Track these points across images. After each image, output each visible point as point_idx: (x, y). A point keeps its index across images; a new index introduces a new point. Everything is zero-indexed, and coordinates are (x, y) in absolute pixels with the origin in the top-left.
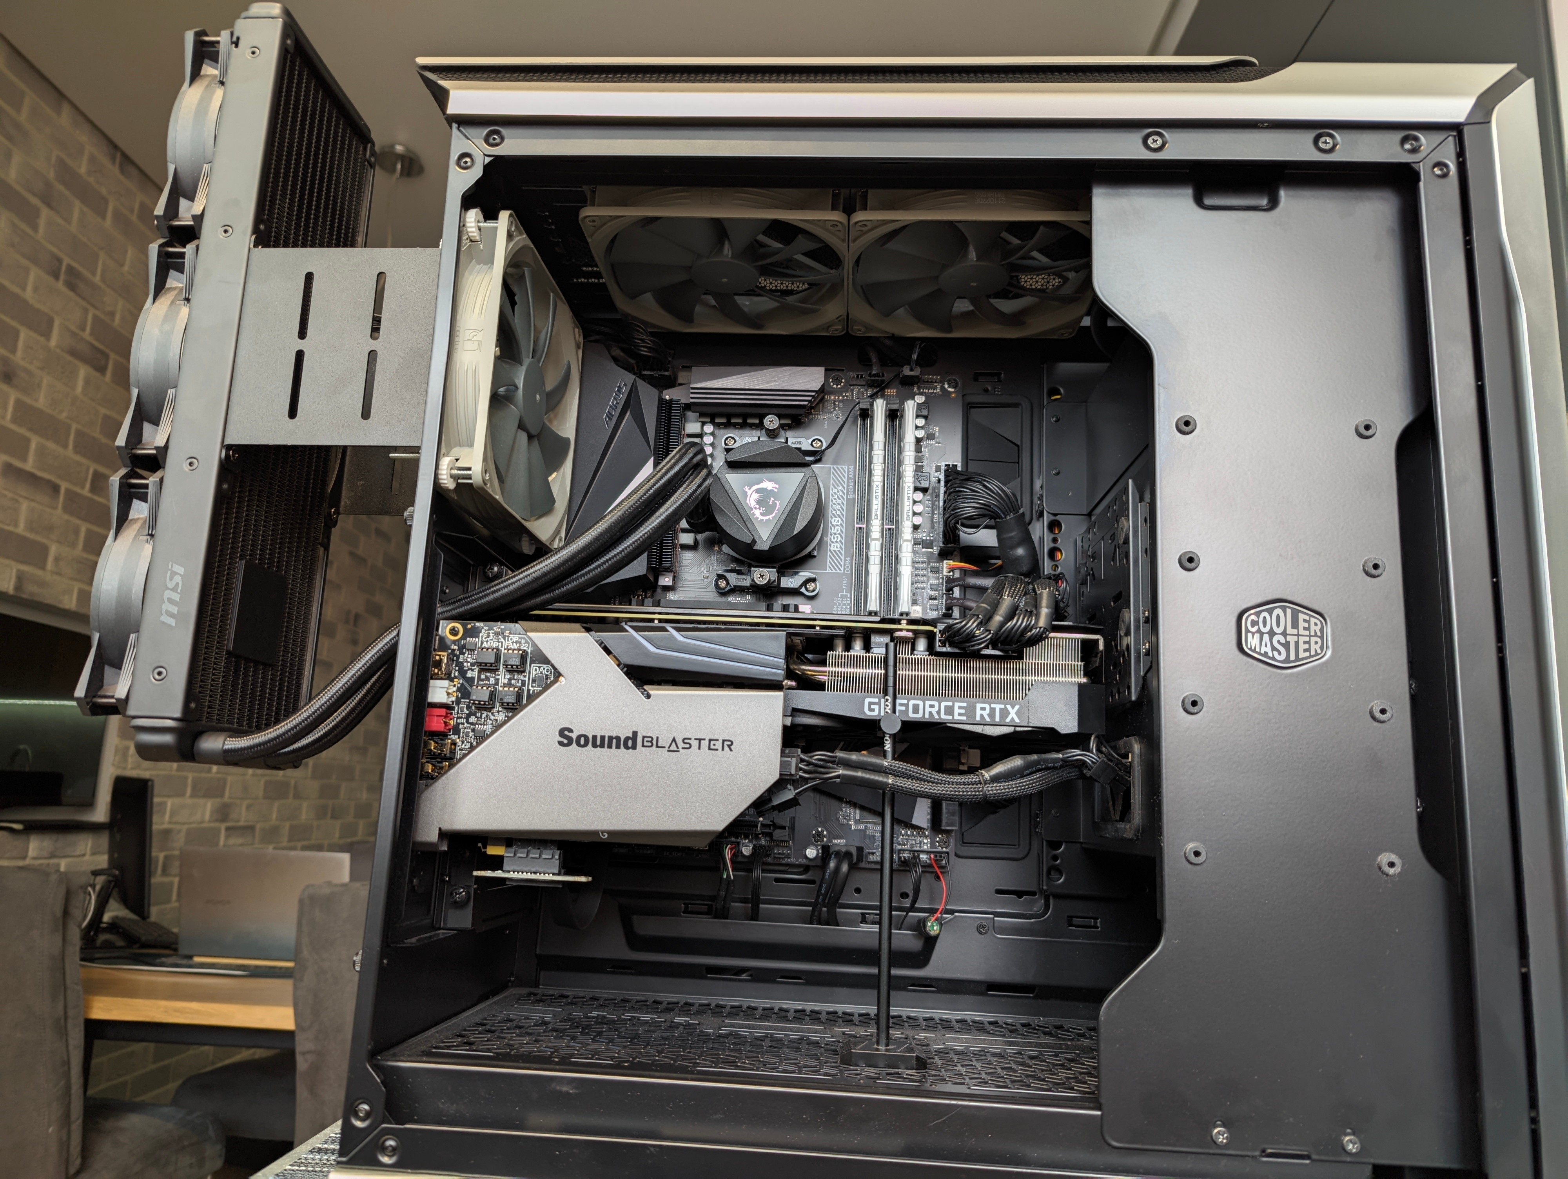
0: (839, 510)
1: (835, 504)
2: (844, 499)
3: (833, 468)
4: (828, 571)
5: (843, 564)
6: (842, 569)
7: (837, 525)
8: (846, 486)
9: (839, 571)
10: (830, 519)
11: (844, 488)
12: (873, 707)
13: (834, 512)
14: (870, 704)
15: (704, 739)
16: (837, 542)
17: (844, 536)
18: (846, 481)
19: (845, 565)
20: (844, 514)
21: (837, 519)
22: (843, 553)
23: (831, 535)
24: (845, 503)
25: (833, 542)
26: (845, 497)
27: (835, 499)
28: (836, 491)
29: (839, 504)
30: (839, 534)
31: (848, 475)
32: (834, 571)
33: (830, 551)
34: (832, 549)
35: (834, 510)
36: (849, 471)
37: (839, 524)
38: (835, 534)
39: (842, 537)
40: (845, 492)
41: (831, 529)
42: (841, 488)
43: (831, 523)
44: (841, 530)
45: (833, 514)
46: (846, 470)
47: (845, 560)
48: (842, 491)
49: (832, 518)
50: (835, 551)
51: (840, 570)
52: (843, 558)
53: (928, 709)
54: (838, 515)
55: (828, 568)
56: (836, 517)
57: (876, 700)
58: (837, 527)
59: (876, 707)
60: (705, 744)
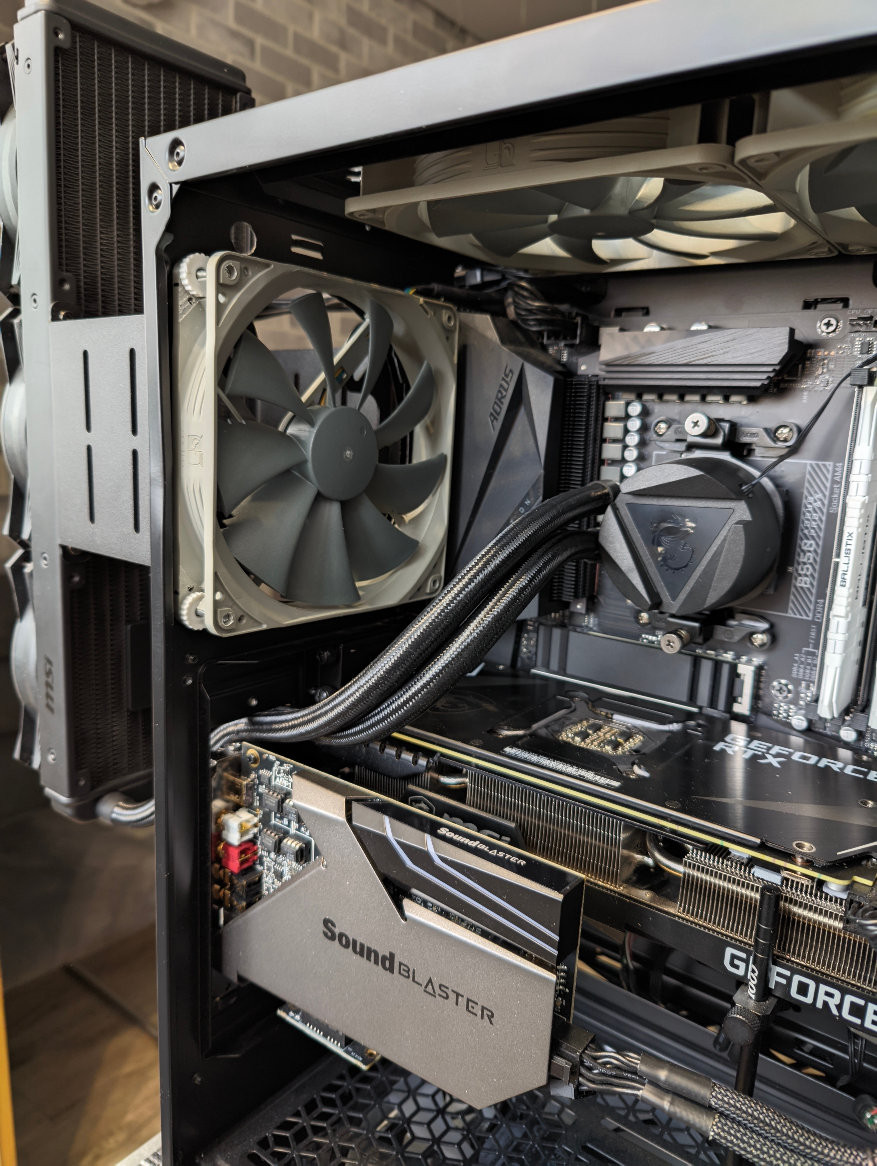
0: (813, 528)
1: (808, 520)
2: (822, 512)
3: (811, 465)
4: (790, 614)
5: (812, 607)
6: (811, 615)
7: (809, 551)
8: (827, 493)
9: (805, 617)
10: (799, 541)
11: (824, 496)
12: (736, 962)
13: (806, 532)
14: (733, 957)
15: (462, 996)
16: (806, 576)
17: (817, 567)
18: (828, 485)
19: (815, 609)
20: (822, 535)
21: (809, 542)
22: (814, 591)
23: (799, 564)
24: (824, 518)
25: (800, 575)
26: (825, 510)
27: (809, 512)
28: (811, 499)
29: (815, 520)
30: (811, 564)
31: (834, 476)
32: (798, 616)
33: (795, 587)
34: (798, 585)
35: (807, 528)
36: (835, 471)
37: (812, 549)
38: (805, 563)
39: (814, 569)
40: (826, 502)
41: (799, 555)
42: (820, 495)
43: (800, 547)
44: (815, 560)
45: (805, 534)
46: (831, 468)
47: (816, 603)
48: (821, 500)
49: (802, 540)
50: (802, 588)
51: (808, 616)
52: (813, 599)
53: (822, 998)
54: (813, 537)
55: (790, 611)
56: (808, 539)
57: (744, 955)
58: (808, 554)
59: (742, 965)
60: (462, 1001)
